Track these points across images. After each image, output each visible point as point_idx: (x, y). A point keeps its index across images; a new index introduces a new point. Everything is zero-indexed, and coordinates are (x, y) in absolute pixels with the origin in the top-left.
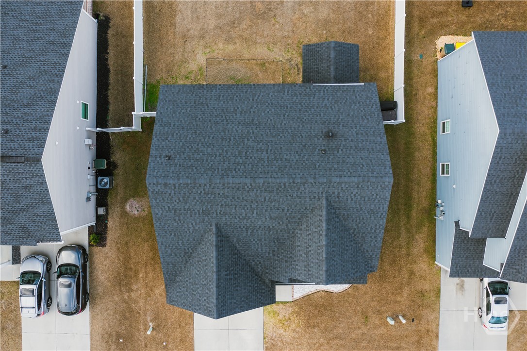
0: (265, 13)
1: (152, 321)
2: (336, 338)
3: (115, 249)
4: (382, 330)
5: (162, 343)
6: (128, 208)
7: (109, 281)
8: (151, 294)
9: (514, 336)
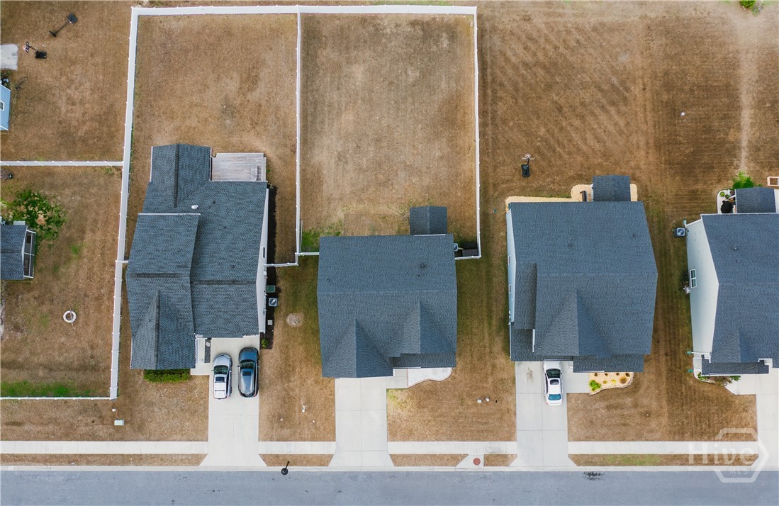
0: (385, 182)
1: (305, 404)
2: (440, 416)
3: (278, 350)
4: (473, 410)
5: (312, 421)
6: (288, 320)
7: (274, 374)
8: (305, 383)
9: (572, 411)
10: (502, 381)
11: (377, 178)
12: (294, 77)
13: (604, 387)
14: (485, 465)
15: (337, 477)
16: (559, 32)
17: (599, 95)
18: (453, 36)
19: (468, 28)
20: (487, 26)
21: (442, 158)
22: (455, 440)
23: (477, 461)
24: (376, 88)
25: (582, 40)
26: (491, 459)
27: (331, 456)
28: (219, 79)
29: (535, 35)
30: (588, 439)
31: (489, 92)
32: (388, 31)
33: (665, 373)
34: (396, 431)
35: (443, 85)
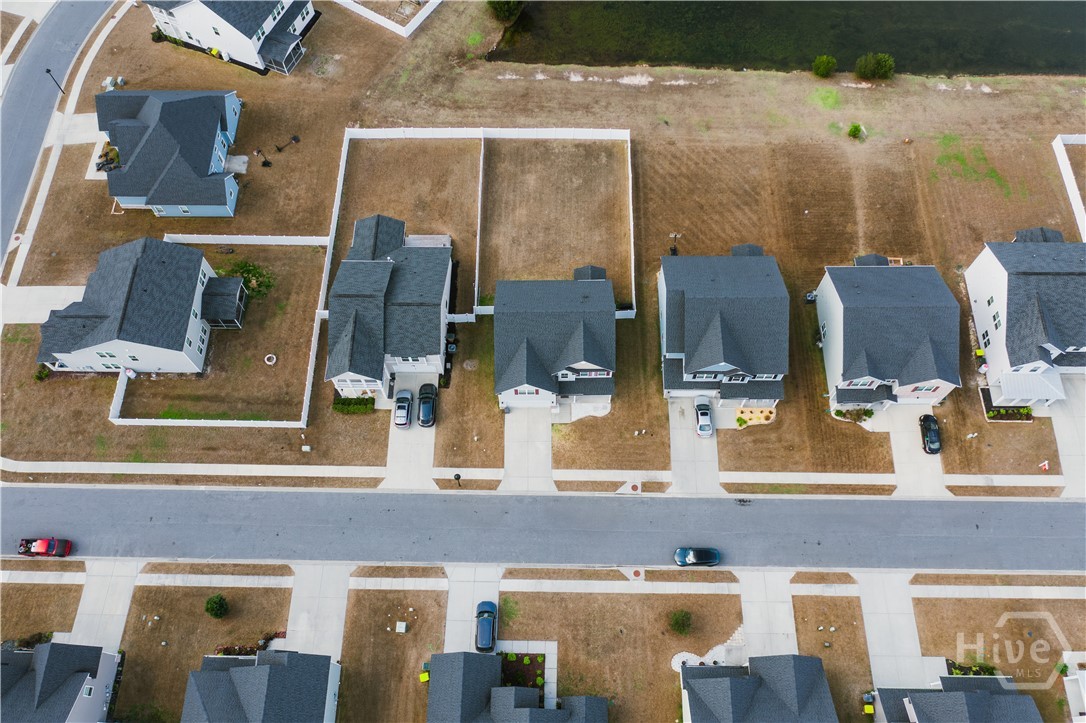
0: (552, 259)
1: (477, 436)
2: (601, 447)
3: (455, 390)
4: (631, 442)
5: (483, 450)
6: (464, 365)
7: (451, 409)
8: (478, 417)
9: (722, 446)
10: (658, 418)
11: (545, 257)
12: (477, 183)
13: (750, 423)
14: (643, 491)
15: (504, 499)
16: (698, 152)
17: (734, 198)
18: (610, 155)
19: (623, 150)
20: (639, 148)
21: (601, 242)
22: (614, 468)
23: (635, 488)
24: (547, 191)
25: (718, 159)
26: (647, 487)
27: (499, 481)
28: (413, 183)
29: (678, 154)
30: (737, 469)
31: (641, 194)
32: (557, 151)
33: (805, 413)
34: (560, 460)
35: (602, 189)
